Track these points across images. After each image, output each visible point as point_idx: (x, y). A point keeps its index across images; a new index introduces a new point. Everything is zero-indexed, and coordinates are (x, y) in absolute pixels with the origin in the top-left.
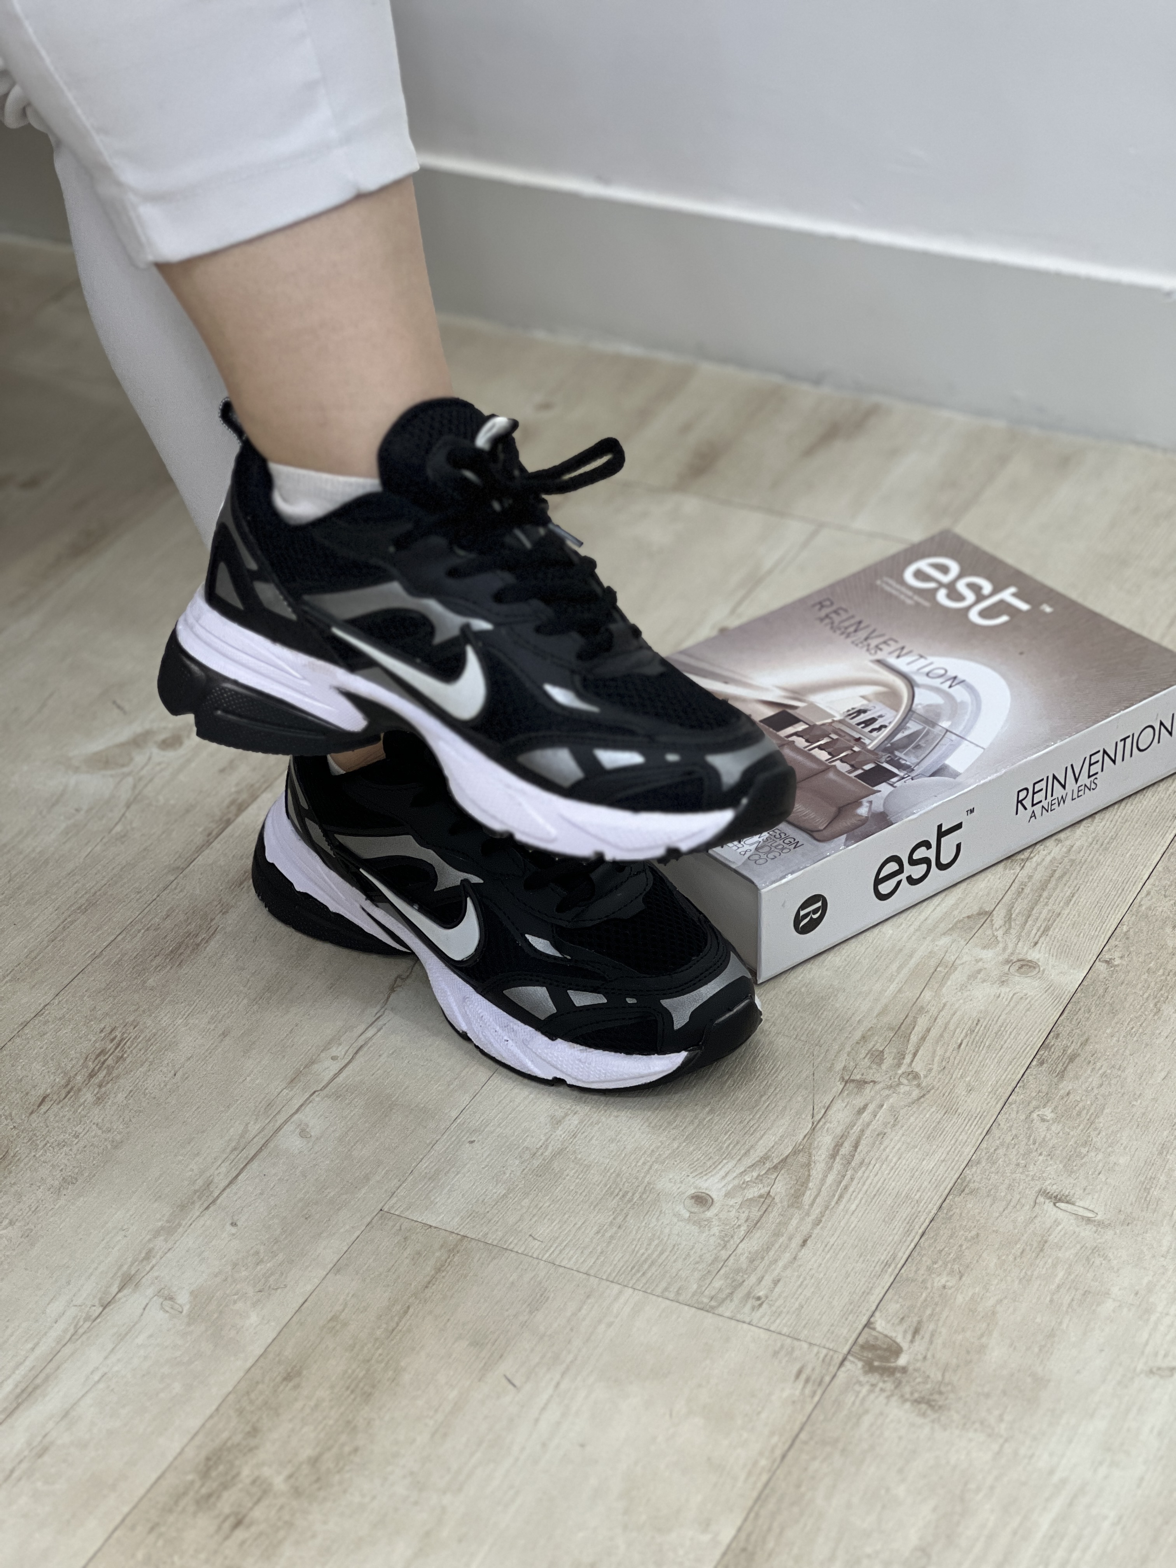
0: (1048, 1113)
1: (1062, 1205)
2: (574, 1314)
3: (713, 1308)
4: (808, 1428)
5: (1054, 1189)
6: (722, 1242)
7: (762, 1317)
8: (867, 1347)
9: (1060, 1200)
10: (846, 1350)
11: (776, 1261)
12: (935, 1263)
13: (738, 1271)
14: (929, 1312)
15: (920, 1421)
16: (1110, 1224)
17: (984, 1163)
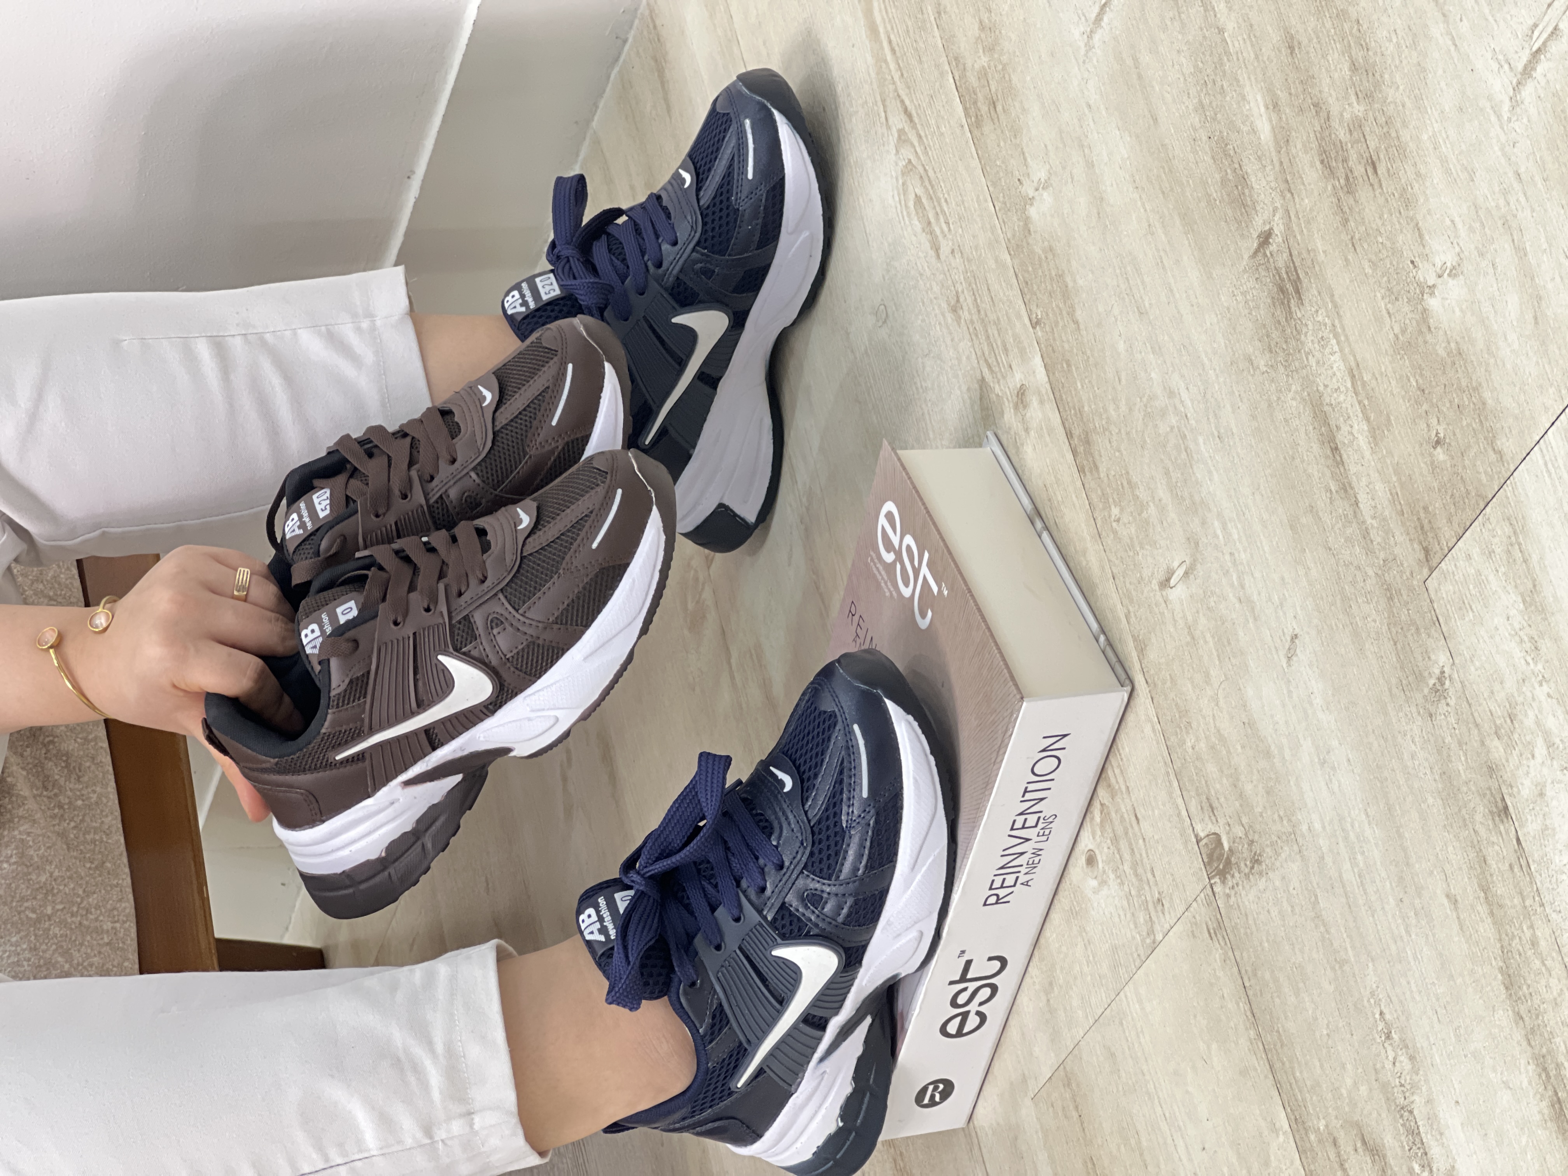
0: (1115, 511)
1: (1173, 582)
2: (1129, 1049)
3: (1154, 942)
4: (1243, 972)
5: (1161, 576)
6: (1119, 881)
7: (1170, 913)
8: (1210, 856)
9: (1168, 580)
10: (1207, 880)
11: (1141, 855)
12: (1177, 734)
13: (1139, 891)
14: (1204, 782)
15: (1262, 883)
16: (1194, 561)
17: (1131, 609)
